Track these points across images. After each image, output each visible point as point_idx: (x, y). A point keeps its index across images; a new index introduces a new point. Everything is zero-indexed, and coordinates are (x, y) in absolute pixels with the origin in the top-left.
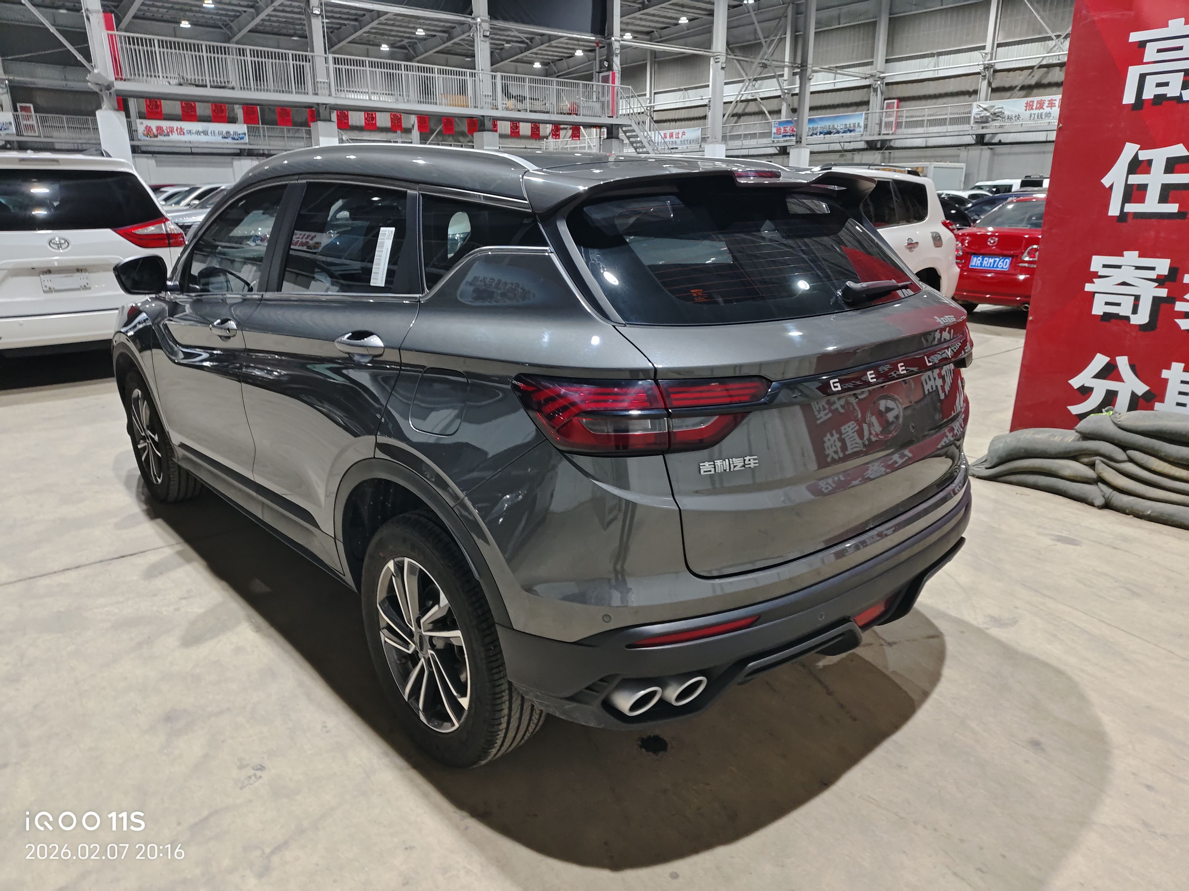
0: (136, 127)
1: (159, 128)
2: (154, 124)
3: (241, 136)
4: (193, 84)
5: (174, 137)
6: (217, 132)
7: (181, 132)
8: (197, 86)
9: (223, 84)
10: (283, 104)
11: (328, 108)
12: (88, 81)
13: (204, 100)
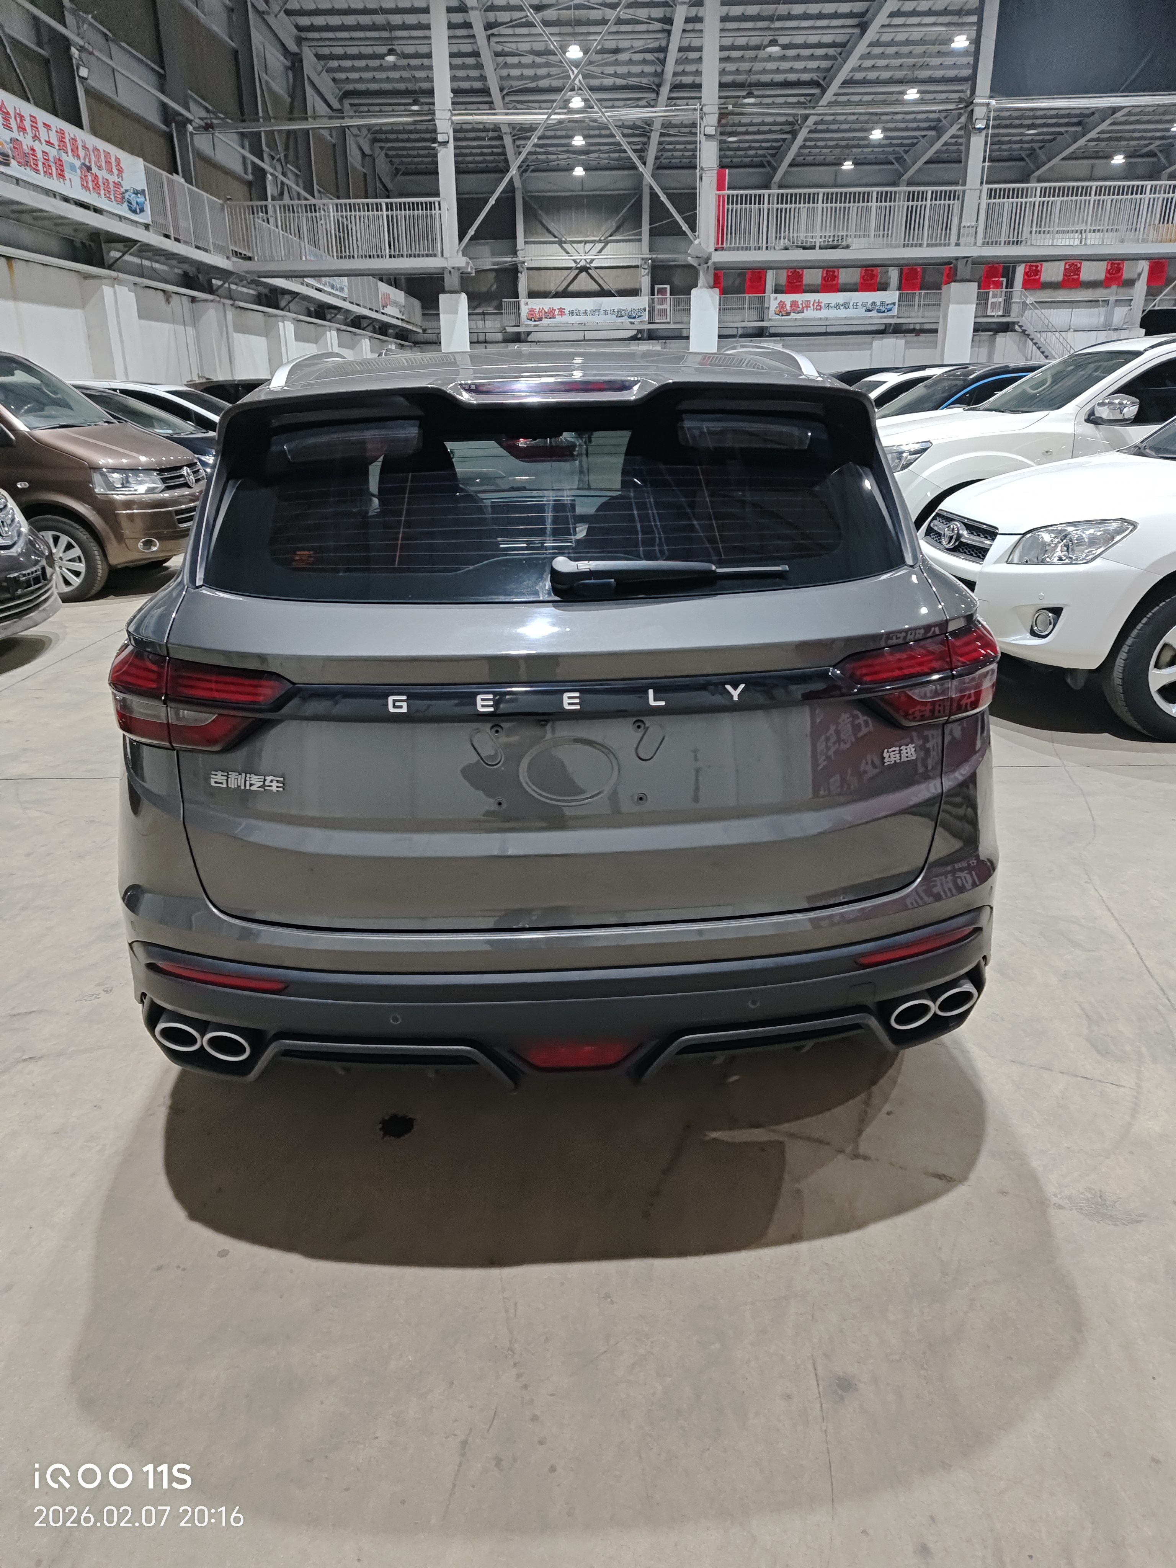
0: (769, 303)
1: (794, 304)
2: (788, 298)
3: (890, 306)
4: (797, 247)
5: (810, 313)
6: (859, 304)
7: (818, 306)
8: (805, 248)
9: (835, 243)
10: (911, 262)
11: (969, 263)
12: (689, 255)
13: (812, 265)
